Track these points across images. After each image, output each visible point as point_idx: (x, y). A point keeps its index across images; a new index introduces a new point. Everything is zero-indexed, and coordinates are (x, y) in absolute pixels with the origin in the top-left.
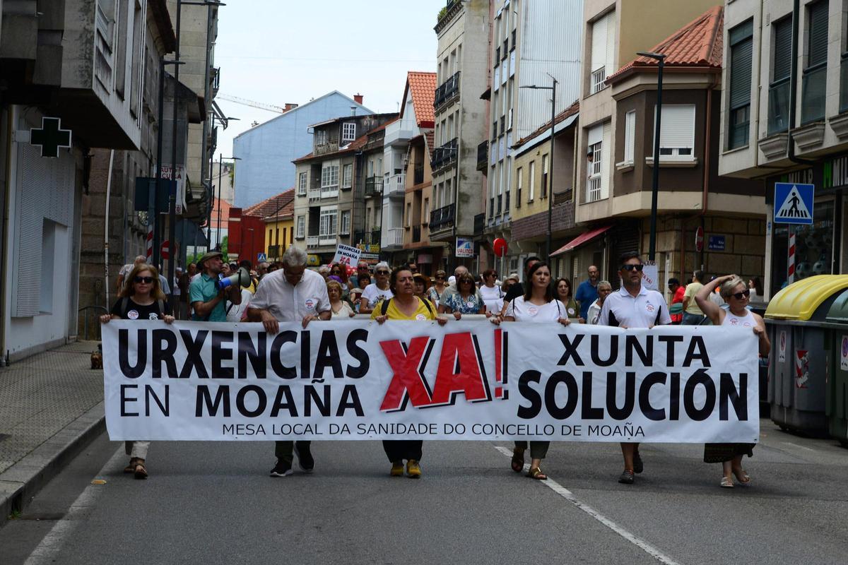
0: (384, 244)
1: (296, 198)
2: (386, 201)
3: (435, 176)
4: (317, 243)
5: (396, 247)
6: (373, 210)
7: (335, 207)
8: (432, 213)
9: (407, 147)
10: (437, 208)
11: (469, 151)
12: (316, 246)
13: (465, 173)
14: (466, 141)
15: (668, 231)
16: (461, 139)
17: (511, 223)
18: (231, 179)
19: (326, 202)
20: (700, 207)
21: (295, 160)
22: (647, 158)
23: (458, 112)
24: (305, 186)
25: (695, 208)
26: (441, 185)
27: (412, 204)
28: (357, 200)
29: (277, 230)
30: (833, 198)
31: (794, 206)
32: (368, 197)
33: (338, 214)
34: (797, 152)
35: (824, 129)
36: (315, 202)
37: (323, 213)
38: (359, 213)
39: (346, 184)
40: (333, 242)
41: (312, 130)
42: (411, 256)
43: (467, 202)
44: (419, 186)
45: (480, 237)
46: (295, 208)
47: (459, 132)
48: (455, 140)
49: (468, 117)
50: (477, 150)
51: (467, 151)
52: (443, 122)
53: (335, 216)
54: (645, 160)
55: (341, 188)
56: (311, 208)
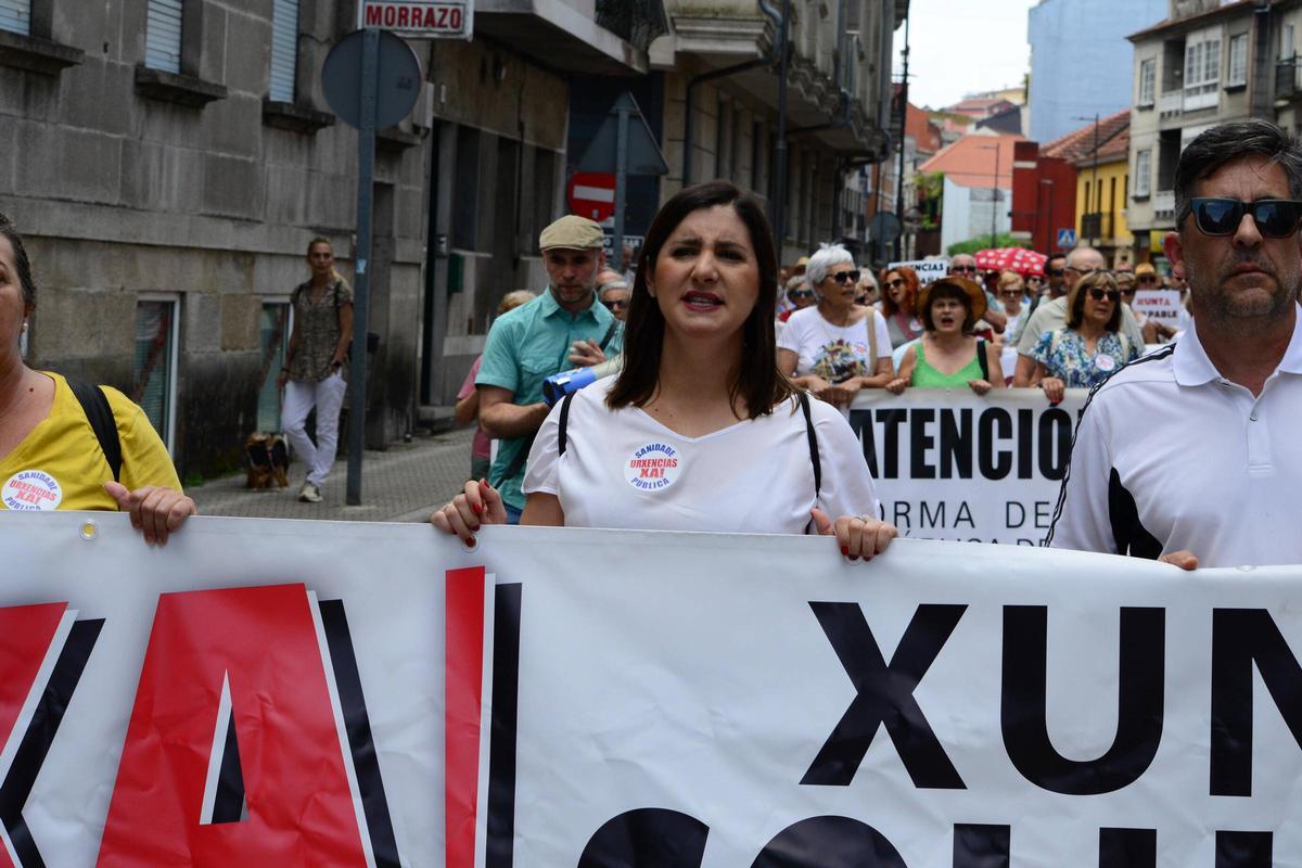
1: (1135, 113)
19: (1193, 118)
21: (1133, 33)
24: (1152, 87)
28: (1258, 109)
29: (1099, 183)
32: (1280, 101)
36: (1172, 119)
39: (1235, 77)
46: (1132, 134)
55: (1225, 84)
56: (1163, 133)
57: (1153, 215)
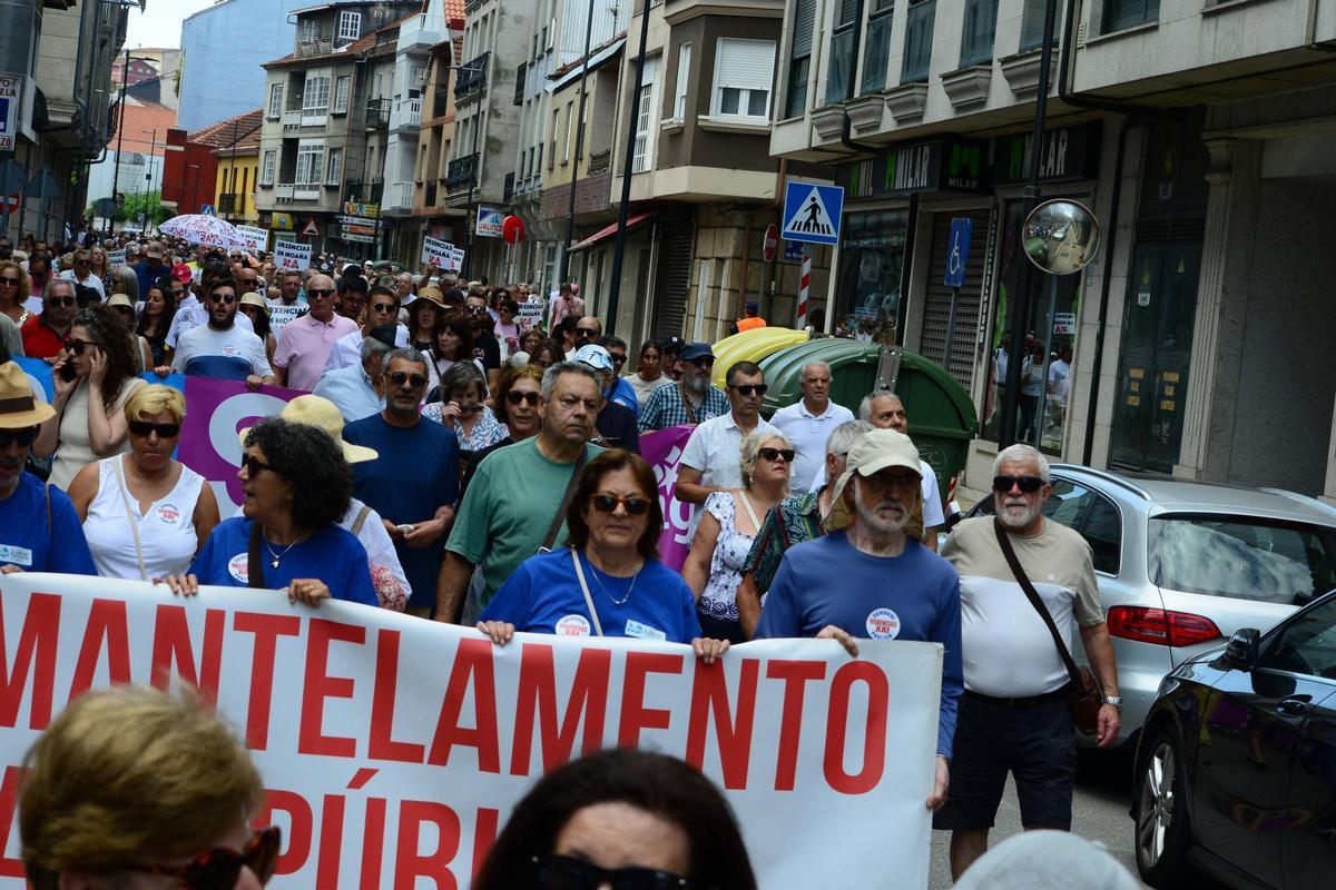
0: (386, 205)
1: (265, 122)
2: (393, 139)
3: (459, 107)
4: (290, 196)
5: (402, 211)
6: (376, 150)
7: (321, 142)
8: (452, 164)
9: (426, 57)
10: (458, 157)
11: (506, 75)
12: (289, 199)
13: (499, 107)
14: (503, 58)
15: (728, 227)
16: (496, 55)
17: (541, 192)
18: (175, 83)
19: (308, 132)
20: (772, 195)
21: (267, 63)
22: (700, 117)
23: (493, 11)
24: (279, 104)
25: (766, 197)
26: (466, 121)
27: (428, 147)
28: (353, 132)
29: (235, 170)
30: (907, 204)
31: (813, 216)
32: (370, 129)
33: (325, 153)
35: (926, 95)
36: (292, 131)
38: (355, 153)
39: (339, 106)
40: (314, 195)
41: (295, 19)
42: (424, 227)
43: (496, 151)
44: (440, 120)
45: (512, 204)
46: (262, 137)
47: (493, 44)
48: (486, 56)
49: (508, 21)
50: (516, 73)
51: (503, 74)
52: (476, 25)
53: (321, 155)
54: (697, 120)
55: (332, 112)
56: (285, 140)
57: (275, 200)
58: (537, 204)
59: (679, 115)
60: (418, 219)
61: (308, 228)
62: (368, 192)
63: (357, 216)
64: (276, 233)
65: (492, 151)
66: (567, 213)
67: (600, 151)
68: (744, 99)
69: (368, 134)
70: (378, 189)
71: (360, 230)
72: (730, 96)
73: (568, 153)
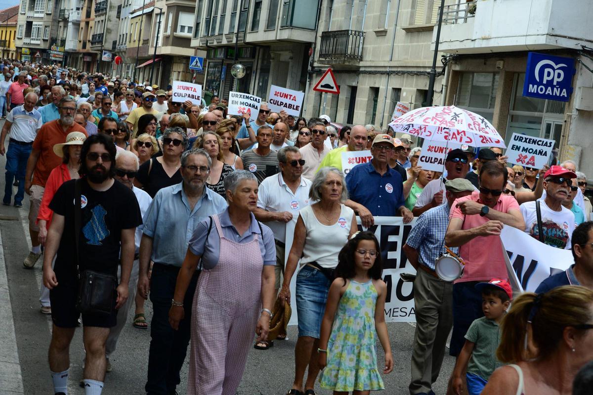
0: (67, 48)
1: (19, 14)
2: (70, 24)
3: (96, 16)
4: (29, 42)
5: (73, 50)
6: (62, 27)
7: (41, 23)
8: (93, 36)
10: (95, 34)
11: (113, 8)
13: (111, 18)
14: (113, 2)
15: (180, 63)
17: (126, 49)
19: (36, 19)
24: (25, 8)
25: (191, 56)
26: (99, 22)
27: (83, 28)
28: (54, 20)
29: (6, 31)
30: (221, 61)
31: (196, 64)
33: (42, 27)
34: (208, 44)
36: (30, 18)
37: (34, 25)
38: (55, 28)
39: (49, 11)
40: (38, 42)
42: (81, 56)
43: (110, 33)
44: (88, 20)
45: (114, 51)
48: (107, 1)
50: (117, 8)
54: (173, 34)
55: (46, 12)
56: (28, 22)
57: (23, 43)
58: (125, 52)
59: (169, 32)
60: (78, 53)
61: (37, 54)
62: (59, 43)
63: (56, 51)
64: (23, 55)
65: (108, 32)
66: (135, 55)
67: (146, 39)
68: (186, 29)
69: (59, 21)
70: (63, 42)
71: (57, 56)
72: (183, 28)
73: (136, 37)
